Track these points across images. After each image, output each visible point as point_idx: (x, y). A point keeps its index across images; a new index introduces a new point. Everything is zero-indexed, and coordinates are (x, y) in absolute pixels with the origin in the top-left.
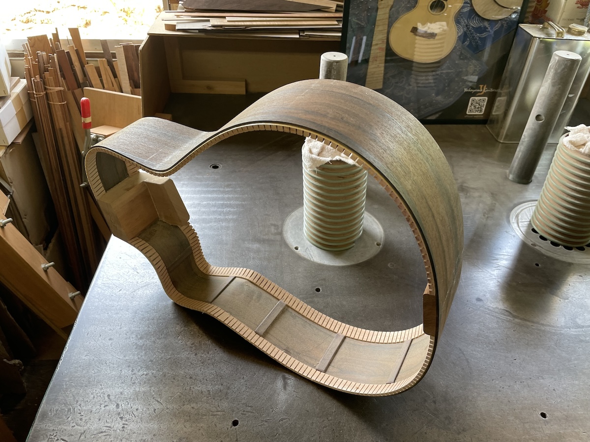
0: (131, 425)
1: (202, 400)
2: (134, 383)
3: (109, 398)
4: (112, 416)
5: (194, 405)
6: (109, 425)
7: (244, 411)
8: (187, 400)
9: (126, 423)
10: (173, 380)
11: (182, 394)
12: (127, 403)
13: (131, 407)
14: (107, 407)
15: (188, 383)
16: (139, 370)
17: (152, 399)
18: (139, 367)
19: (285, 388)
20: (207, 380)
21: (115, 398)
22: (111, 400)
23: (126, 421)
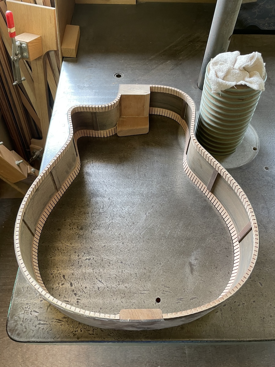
0: (83, 300)
1: (132, 281)
2: (81, 266)
3: (64, 278)
4: (68, 293)
5: (126, 285)
6: (67, 300)
7: (164, 291)
8: (121, 281)
10: (108, 264)
11: (117, 275)
12: (77, 282)
13: (81, 286)
14: (64, 286)
15: (120, 266)
16: (83, 255)
17: (95, 279)
18: (83, 254)
19: (192, 272)
20: (133, 264)
21: (69, 277)
22: (66, 280)
23: (79, 297)
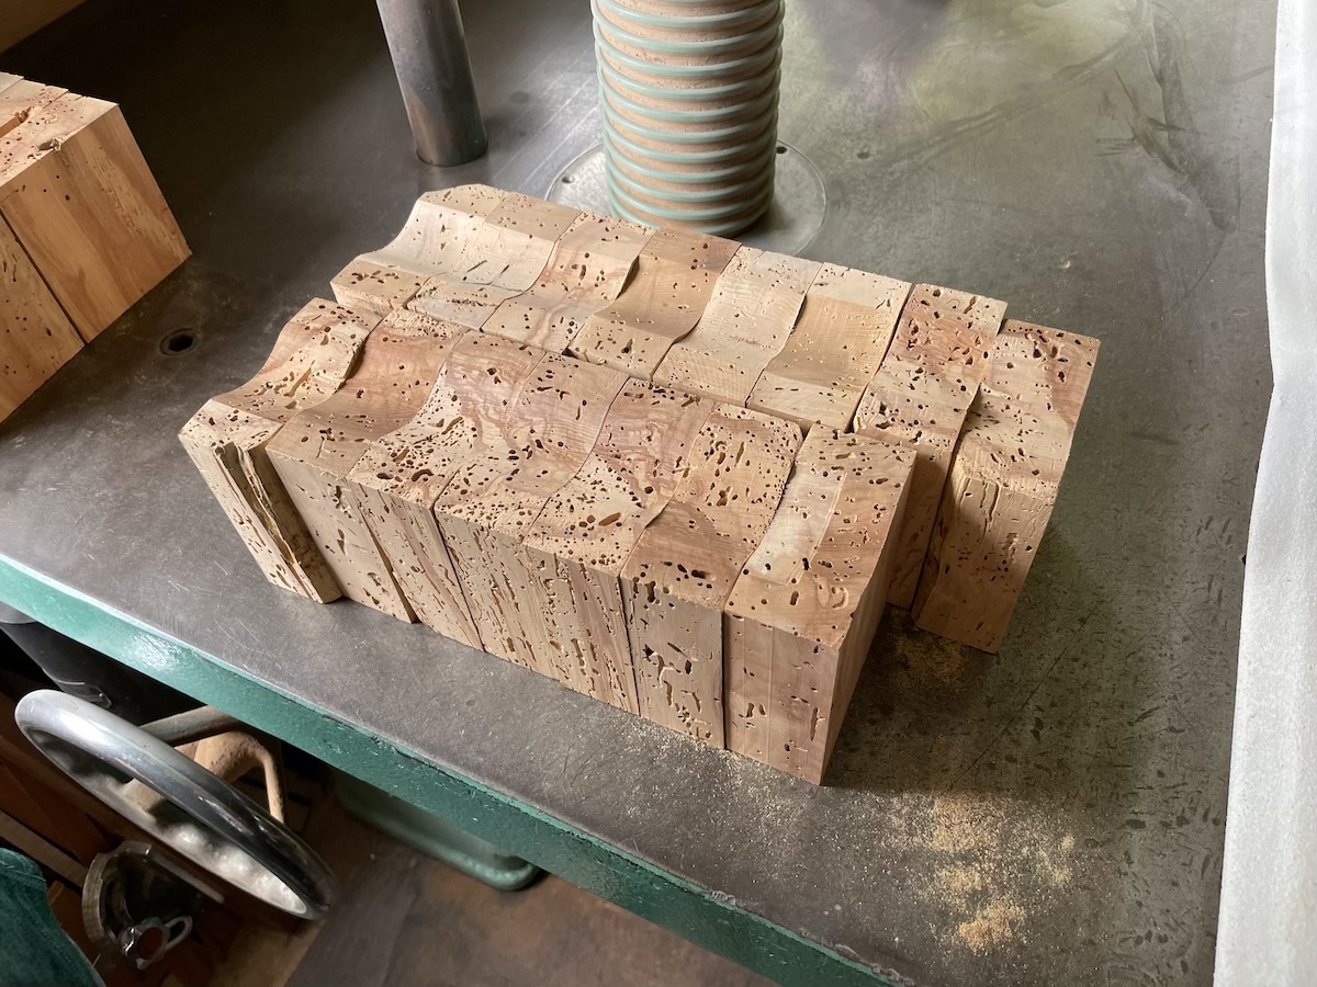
2: (1060, 764)
5: (1177, 635)
9: (1201, 811)
10: (1077, 665)
23: (1195, 810)
